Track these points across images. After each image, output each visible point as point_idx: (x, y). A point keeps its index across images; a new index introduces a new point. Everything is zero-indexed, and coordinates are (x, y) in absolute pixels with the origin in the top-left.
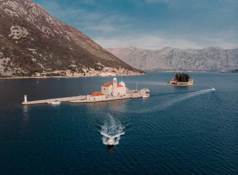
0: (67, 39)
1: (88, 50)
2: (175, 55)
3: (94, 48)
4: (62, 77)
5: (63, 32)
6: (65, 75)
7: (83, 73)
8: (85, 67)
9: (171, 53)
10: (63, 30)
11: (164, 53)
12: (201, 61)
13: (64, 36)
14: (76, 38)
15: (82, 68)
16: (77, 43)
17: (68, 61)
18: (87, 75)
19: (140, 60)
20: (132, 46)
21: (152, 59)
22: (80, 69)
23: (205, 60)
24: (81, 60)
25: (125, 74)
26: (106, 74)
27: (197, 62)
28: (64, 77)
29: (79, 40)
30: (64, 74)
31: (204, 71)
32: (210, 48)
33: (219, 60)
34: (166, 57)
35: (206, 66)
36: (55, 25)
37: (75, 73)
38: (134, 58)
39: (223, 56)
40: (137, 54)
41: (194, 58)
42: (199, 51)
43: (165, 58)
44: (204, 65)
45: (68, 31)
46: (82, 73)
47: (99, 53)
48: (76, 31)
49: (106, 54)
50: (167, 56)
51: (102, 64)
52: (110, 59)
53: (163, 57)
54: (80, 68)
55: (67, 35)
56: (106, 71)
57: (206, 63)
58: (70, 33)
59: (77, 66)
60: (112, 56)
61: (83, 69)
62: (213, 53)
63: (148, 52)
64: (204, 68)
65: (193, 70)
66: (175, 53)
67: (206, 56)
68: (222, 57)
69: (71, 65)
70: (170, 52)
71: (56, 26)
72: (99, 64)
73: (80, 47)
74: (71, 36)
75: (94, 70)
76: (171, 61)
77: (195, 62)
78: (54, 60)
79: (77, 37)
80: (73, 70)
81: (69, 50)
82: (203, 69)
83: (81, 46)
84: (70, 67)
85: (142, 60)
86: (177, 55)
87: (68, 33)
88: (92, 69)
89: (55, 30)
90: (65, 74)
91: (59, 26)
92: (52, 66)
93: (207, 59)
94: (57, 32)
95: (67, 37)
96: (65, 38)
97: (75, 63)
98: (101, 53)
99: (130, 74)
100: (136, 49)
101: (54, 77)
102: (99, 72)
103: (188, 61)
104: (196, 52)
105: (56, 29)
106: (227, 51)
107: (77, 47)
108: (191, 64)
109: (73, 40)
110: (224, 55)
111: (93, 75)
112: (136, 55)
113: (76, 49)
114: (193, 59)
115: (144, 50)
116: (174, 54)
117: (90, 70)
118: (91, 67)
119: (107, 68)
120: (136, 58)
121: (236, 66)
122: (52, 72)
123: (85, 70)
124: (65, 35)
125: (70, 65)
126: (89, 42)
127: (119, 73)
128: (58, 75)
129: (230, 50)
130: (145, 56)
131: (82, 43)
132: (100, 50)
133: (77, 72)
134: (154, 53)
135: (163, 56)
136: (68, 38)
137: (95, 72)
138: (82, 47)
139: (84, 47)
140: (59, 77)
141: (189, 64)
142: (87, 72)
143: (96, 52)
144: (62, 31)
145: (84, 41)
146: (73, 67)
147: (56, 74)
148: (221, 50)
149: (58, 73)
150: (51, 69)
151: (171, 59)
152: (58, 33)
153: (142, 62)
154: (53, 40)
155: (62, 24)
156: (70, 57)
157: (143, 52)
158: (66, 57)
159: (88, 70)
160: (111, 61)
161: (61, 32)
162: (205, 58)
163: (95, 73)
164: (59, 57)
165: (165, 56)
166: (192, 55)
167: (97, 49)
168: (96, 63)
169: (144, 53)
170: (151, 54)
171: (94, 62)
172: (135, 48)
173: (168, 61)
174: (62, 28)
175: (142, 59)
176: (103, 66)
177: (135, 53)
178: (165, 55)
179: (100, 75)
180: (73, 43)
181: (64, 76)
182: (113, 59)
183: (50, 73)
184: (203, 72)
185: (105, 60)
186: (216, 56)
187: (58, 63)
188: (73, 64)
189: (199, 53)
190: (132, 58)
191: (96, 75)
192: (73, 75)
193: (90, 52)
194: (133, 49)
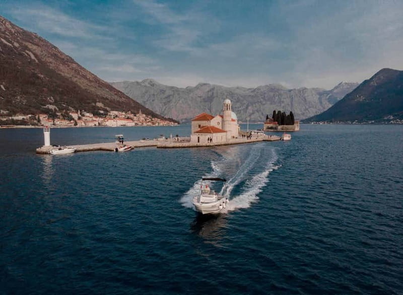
0: (31, 58)
1: (75, 80)
2: (217, 97)
3: (84, 77)
4: (33, 127)
5: (20, 44)
6: (39, 124)
7: (72, 121)
8: (74, 111)
9: (210, 93)
10: (20, 41)
11: (200, 93)
12: (256, 107)
13: (24, 53)
14: (48, 57)
15: (68, 112)
16: (52, 66)
17: (40, 98)
18: (81, 124)
19: (161, 103)
20: (147, 80)
21: (181, 102)
22: (65, 113)
23: (261, 104)
24: (65, 97)
25: (149, 124)
26: (115, 123)
27: (250, 108)
28: (37, 127)
29: (54, 61)
30: (35, 121)
31: (260, 121)
32: (267, 86)
33: (280, 106)
34: (204, 99)
35: (262, 114)
36: (3, 30)
37: (56, 120)
38: (151, 101)
39: (285, 98)
40: (156, 93)
41: (245, 102)
42: (252, 90)
43: (201, 102)
44: (260, 113)
45: (31, 43)
46: (70, 121)
47: (95, 87)
48: (46, 46)
49: (107, 90)
50: (204, 97)
51: (104, 106)
52: (116, 98)
53: (199, 99)
54: (64, 111)
55: (30, 50)
56: (114, 118)
57: (264, 109)
58: (35, 47)
59: (58, 108)
60: (118, 93)
61: (70, 114)
62: (272, 94)
63: (173, 91)
64: (259, 117)
65: (244, 120)
66: (217, 93)
67: (262, 98)
68: (285, 100)
69: (47, 105)
70: (208, 92)
71: (5, 31)
72: (99, 105)
73: (60, 74)
74: (39, 53)
75: (92, 115)
76: (210, 106)
77: (247, 108)
78: (10, 94)
79: (50, 55)
80: (52, 115)
81: (38, 78)
82: (259, 119)
83: (59, 72)
84: (44, 110)
85: (164, 103)
86: (219, 97)
87: (30, 47)
88: (88, 114)
89: (3, 40)
90: (39, 121)
91: (10, 32)
92: (9, 107)
93: (264, 103)
94: (8, 44)
95: (30, 53)
96: (26, 55)
97: (54, 103)
98: (99, 86)
99: (158, 124)
100: (153, 85)
101: (15, 127)
102: (102, 119)
103: (236, 106)
104: (247, 92)
105: (6, 37)
106: (290, 91)
107: (52, 74)
108: (241, 110)
109: (43, 60)
110: (288, 97)
111: (91, 124)
112: (154, 95)
113: (51, 78)
114: (244, 104)
115: (167, 87)
116: (215, 95)
117: (83, 116)
118: (85, 111)
119: (116, 113)
120: (153, 101)
121: (303, 114)
122: (10, 118)
123: (75, 116)
124: (25, 50)
125: (45, 106)
126: (74, 66)
127: (139, 120)
128: (23, 122)
129: (295, 89)
130: (169, 96)
131: (61, 67)
132: (96, 82)
133: (59, 118)
134: (183, 92)
135: (199, 97)
136: (33, 57)
137: (94, 119)
138: (63, 74)
139: (66, 74)
140: (27, 127)
141: (238, 111)
142: (79, 118)
143: (89, 84)
144: (18, 42)
145: (64, 64)
146: (51, 110)
147: (19, 122)
148: (282, 90)
149: (23, 119)
150: (7, 112)
151: (211, 103)
152: (11, 45)
153: (164, 107)
154: (3, 57)
155: (16, 28)
156: (43, 90)
157: (165, 91)
158: (34, 91)
159: (80, 116)
160: (119, 102)
161: (16, 45)
162: (261, 102)
163: (95, 121)
164: (20, 90)
165: (202, 98)
166: (242, 97)
167: (91, 79)
168: (94, 104)
169: (168, 93)
170: (179, 94)
171: (88, 101)
172: (152, 83)
173: (205, 106)
174: (17, 37)
175: (164, 101)
176: (108, 109)
177: (152, 92)
178: (200, 97)
179: (104, 124)
180: (42, 65)
181: (37, 125)
182: (121, 98)
183: (5, 119)
184: (259, 123)
185: (107, 99)
186: (277, 98)
187: (18, 100)
188: (50, 104)
189: (252, 94)
190: (147, 101)
191: (97, 124)
192: (54, 124)
193: (79, 84)
194: (148, 85)
